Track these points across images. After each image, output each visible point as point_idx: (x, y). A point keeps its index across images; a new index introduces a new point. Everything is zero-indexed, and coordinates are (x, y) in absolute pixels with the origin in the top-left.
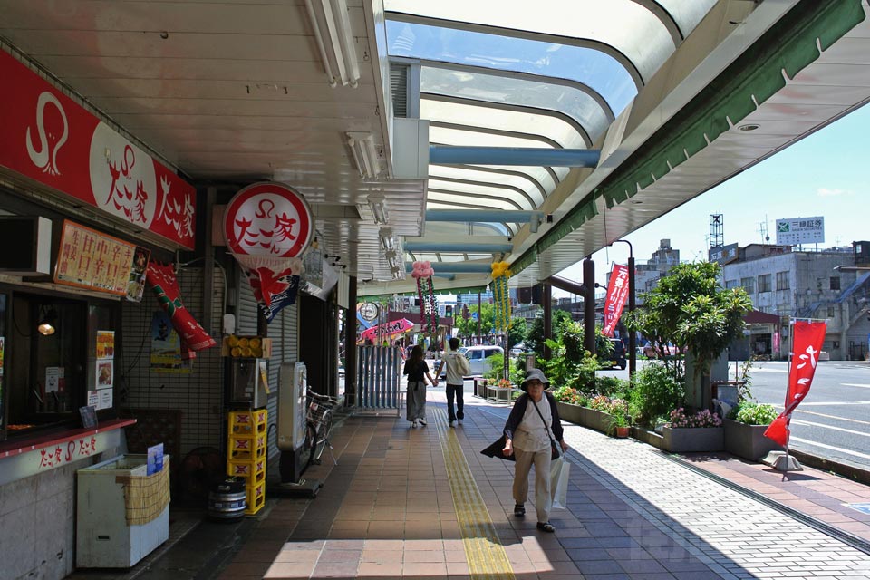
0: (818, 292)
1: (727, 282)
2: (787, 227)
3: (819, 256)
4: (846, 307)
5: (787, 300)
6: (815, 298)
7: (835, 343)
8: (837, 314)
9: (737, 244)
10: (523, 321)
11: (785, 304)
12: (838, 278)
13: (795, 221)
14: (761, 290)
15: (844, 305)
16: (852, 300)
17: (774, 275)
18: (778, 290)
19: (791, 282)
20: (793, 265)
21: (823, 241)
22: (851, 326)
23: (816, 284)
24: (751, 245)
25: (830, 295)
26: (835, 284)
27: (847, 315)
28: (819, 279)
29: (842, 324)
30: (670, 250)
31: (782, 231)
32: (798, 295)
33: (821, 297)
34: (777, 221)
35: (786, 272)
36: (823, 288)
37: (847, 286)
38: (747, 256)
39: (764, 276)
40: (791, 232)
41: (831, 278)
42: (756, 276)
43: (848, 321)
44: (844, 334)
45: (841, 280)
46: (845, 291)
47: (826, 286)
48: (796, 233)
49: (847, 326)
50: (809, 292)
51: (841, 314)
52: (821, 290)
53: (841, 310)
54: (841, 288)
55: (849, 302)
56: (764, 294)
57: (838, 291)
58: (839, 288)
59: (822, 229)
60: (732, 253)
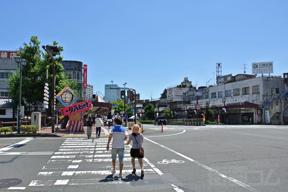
0: (271, 95)
1: (226, 91)
2: (257, 66)
3: (272, 78)
4: (282, 101)
5: (258, 98)
6: (270, 97)
7: (277, 117)
8: (279, 104)
9: (231, 74)
10: (132, 108)
11: (257, 100)
12: (279, 89)
13: (260, 64)
14: (244, 94)
15: (282, 100)
16: (285, 98)
17: (251, 87)
18: (253, 94)
19: (260, 90)
20: (262, 82)
21: (273, 73)
22: (284, 109)
23: (270, 91)
24: (239, 74)
25: (276, 95)
26: (277, 92)
27: (283, 104)
28: (271, 89)
29: (281, 108)
30: (188, 81)
31: (254, 68)
32: (264, 96)
33: (273, 97)
34: (252, 63)
35: (257, 86)
36: (273, 93)
37: (282, 92)
38: (236, 79)
39: (246, 88)
40: (258, 68)
41: (276, 89)
42: (241, 88)
43: (283, 107)
44: (282, 113)
45: (280, 89)
46: (281, 94)
47: (274, 92)
48: (261, 69)
49: (283, 109)
50: (268, 94)
51: (281, 104)
52: (272, 94)
53: (281, 102)
54: (280, 93)
55: (284, 99)
56: (245, 95)
57: (278, 94)
58: (279, 93)
59: (272, 67)
60: (229, 79)
